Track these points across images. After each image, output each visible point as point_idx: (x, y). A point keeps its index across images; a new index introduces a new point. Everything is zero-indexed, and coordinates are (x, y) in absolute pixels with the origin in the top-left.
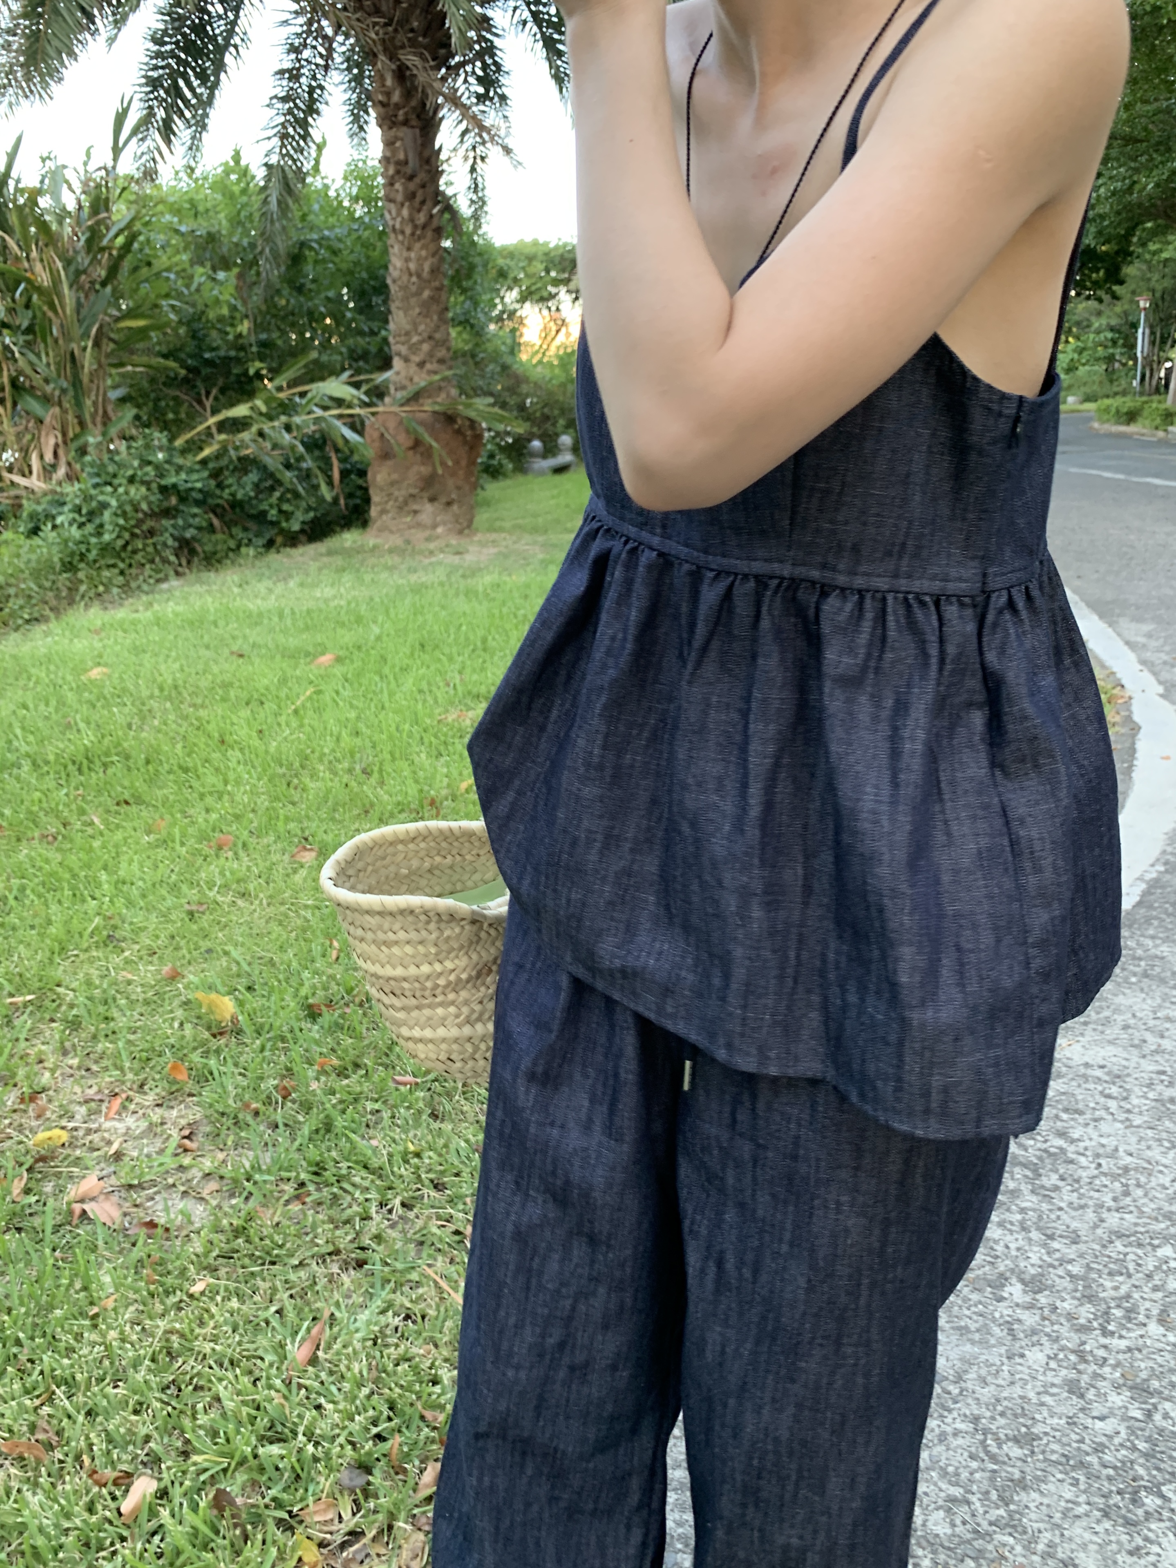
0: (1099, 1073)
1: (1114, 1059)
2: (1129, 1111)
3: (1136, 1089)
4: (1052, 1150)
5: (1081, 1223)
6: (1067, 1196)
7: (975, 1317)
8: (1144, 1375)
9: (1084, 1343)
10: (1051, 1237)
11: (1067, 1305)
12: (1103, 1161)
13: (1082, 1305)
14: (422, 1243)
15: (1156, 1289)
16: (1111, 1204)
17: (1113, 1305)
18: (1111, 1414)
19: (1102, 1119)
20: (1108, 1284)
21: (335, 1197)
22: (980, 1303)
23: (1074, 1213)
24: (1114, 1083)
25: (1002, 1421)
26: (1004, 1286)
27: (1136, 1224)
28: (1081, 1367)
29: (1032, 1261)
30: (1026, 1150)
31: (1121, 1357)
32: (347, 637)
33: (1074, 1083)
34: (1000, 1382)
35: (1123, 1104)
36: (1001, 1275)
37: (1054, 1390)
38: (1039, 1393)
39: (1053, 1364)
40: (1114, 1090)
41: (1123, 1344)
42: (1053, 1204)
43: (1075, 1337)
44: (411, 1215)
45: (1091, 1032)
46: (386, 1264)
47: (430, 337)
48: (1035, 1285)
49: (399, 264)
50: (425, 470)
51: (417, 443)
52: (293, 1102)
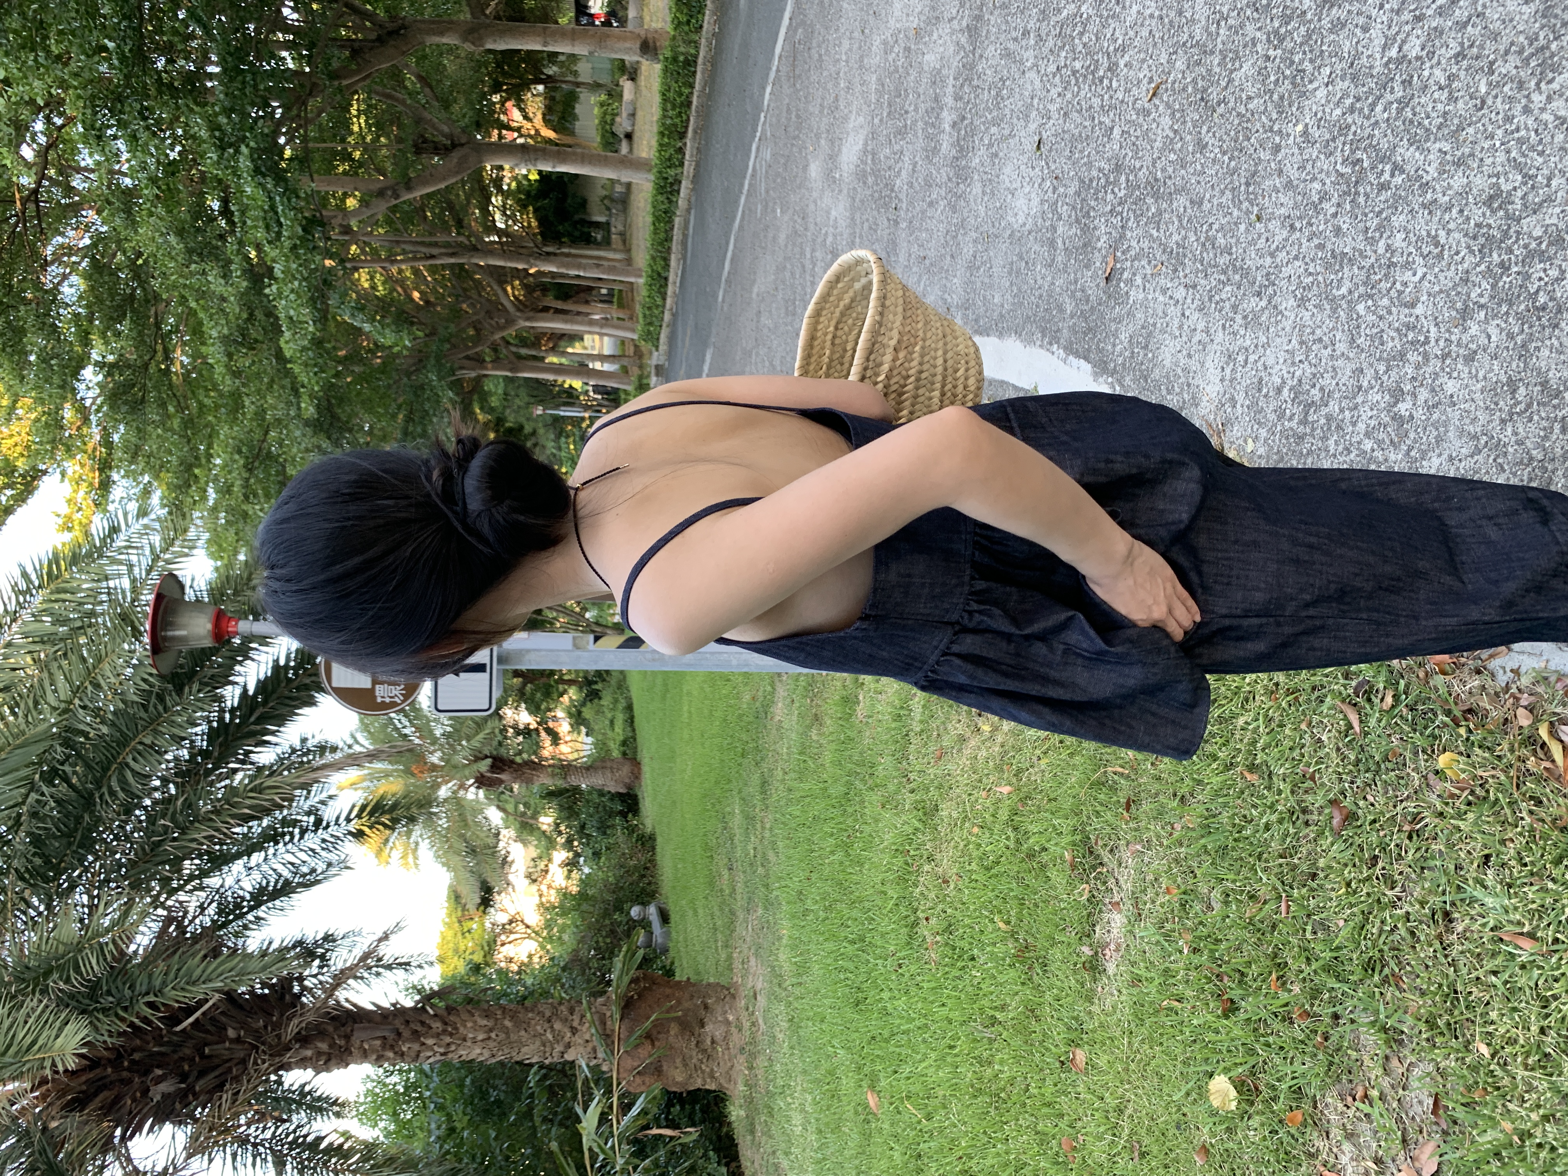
1: (1216, 362)
3: (1238, 343)
4: (1292, 396)
5: (1346, 369)
7: (1428, 433)
8: (1454, 313)
10: (1360, 388)
11: (1410, 370)
12: (1297, 360)
13: (1408, 361)
14: (1423, 868)
15: (1390, 313)
16: (1329, 349)
17: (1405, 340)
18: (1484, 331)
19: (1264, 364)
22: (1416, 431)
23: (1340, 375)
24: (1235, 359)
25: (1501, 403)
27: (1343, 331)
28: (1454, 355)
29: (1380, 398)
30: (1294, 414)
31: (1443, 330)
33: (1238, 387)
34: (1473, 408)
35: (1251, 351)
36: (1393, 419)
37: (1474, 371)
38: (1478, 381)
39: (1455, 374)
40: (1241, 358)
41: (1433, 329)
42: (1334, 390)
43: (1433, 362)
45: (1195, 382)
46: (1444, 893)
47: (549, 1021)
48: (1397, 395)
49: (478, 1051)
50: (674, 1029)
51: (649, 1036)
52: (1312, 1005)
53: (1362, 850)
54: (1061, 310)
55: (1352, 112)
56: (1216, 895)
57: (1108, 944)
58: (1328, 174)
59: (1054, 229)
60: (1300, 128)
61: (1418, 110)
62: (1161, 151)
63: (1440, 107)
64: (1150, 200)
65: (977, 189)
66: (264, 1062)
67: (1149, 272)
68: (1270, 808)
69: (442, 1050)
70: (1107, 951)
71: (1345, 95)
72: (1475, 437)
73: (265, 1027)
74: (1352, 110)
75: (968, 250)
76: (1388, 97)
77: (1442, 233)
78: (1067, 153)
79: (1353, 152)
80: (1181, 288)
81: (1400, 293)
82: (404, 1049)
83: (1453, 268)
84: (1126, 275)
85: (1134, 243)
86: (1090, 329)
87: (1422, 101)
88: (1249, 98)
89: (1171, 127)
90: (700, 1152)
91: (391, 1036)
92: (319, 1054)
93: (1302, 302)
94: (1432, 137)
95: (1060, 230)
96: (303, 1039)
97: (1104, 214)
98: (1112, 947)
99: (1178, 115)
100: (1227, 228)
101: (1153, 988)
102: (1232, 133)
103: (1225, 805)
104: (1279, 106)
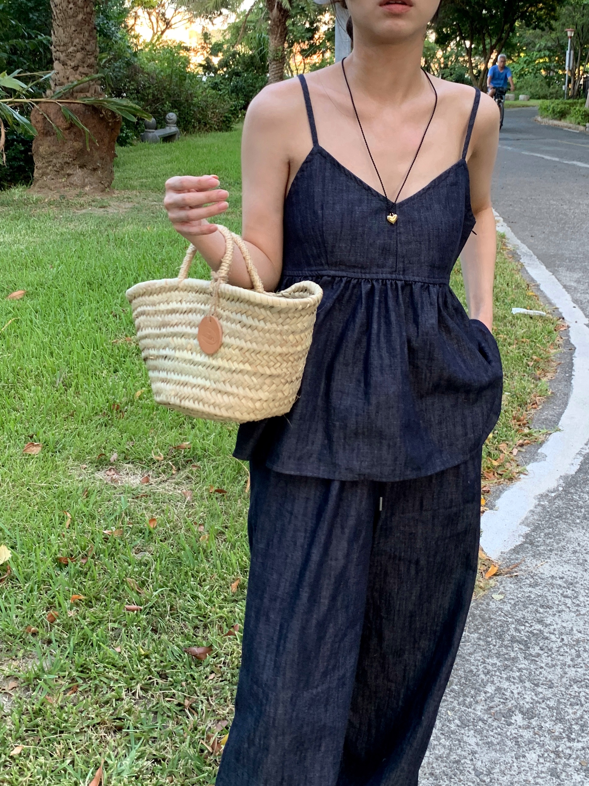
0: (560, 582)
1: (568, 573)
2: (578, 605)
3: (582, 591)
4: (535, 631)
5: (553, 676)
6: (545, 659)
7: (496, 736)
9: (558, 747)
11: (548, 725)
12: (564, 637)
13: (556, 724)
14: (157, 713)
16: (571, 663)
17: (573, 723)
19: (563, 611)
20: (570, 711)
22: (499, 727)
23: (549, 670)
24: (569, 588)
26: (511, 716)
27: (584, 674)
29: (527, 700)
30: (520, 633)
31: (579, 753)
32: (31, 276)
33: (546, 589)
34: (513, 772)
35: (574, 601)
36: (510, 710)
37: (543, 775)
38: (534, 778)
42: (537, 665)
43: (553, 743)
44: (148, 695)
45: (553, 556)
46: (136, 728)
50: (77, 145)
51: (72, 126)
52: (58, 625)
53: (173, 668)
56: (147, 556)
57: (118, 473)
68: (210, 600)
70: (113, 472)
72: (489, 773)
98: (115, 476)
101: (80, 506)
103: (215, 566)
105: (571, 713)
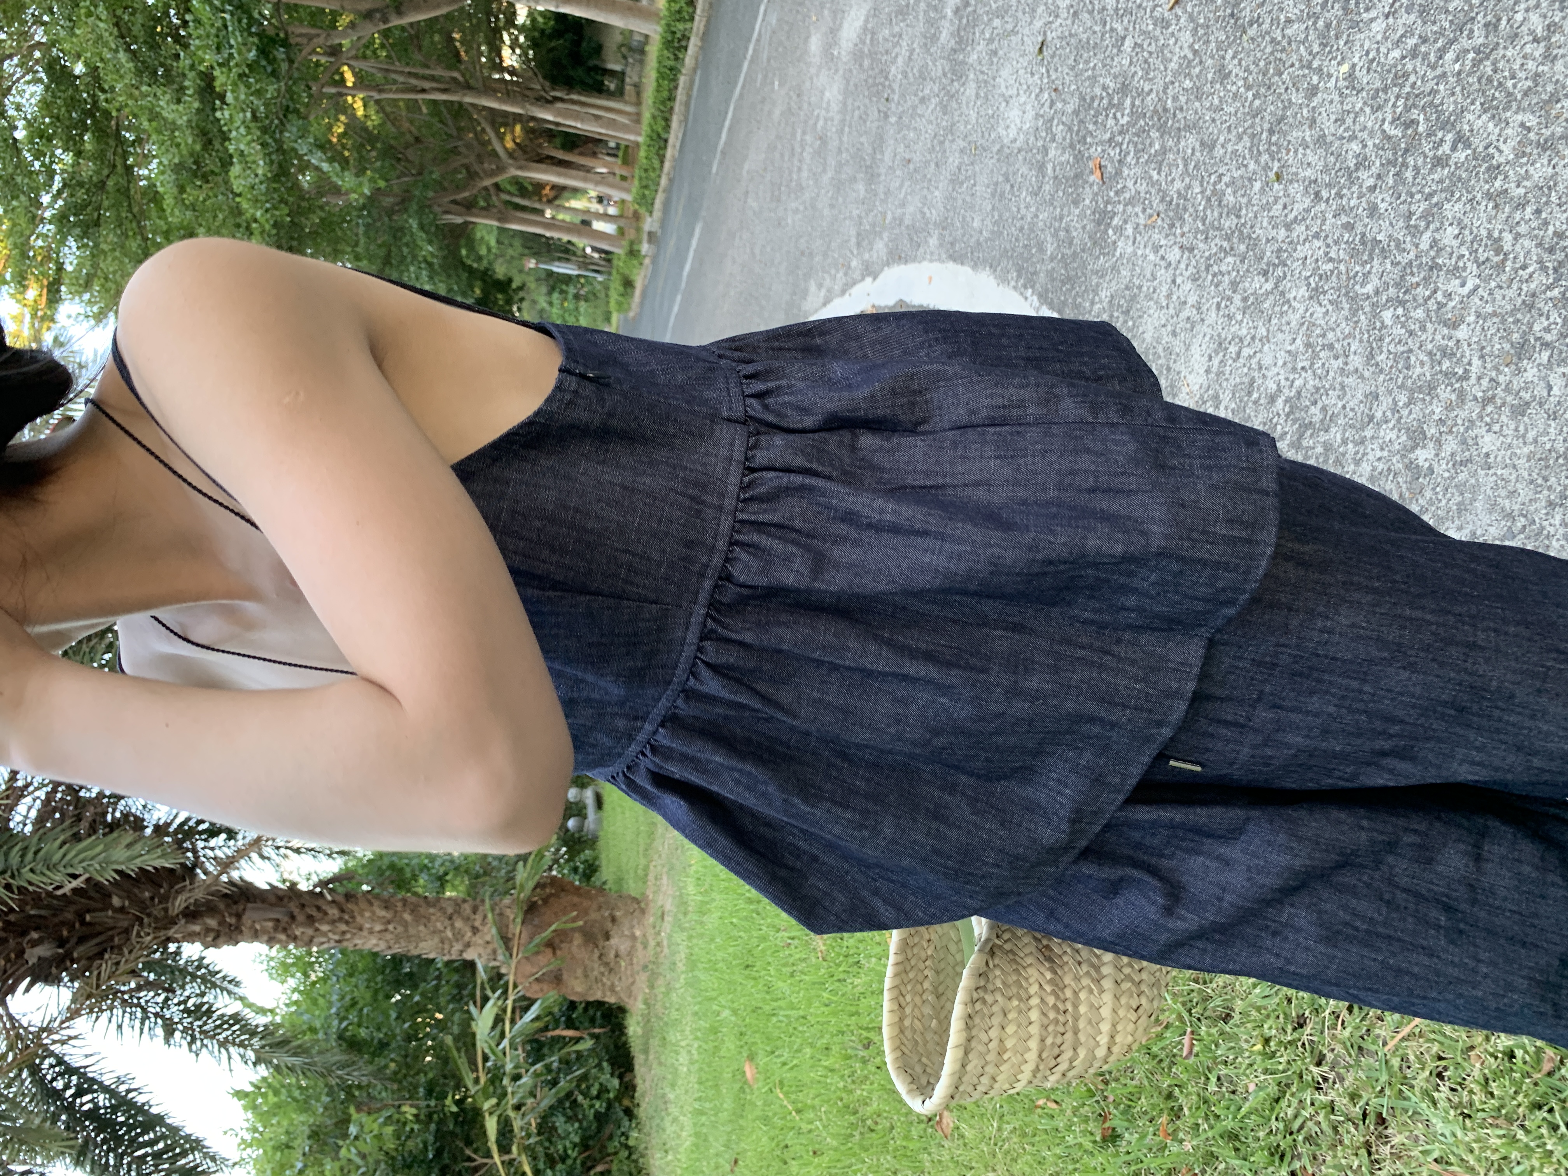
0: (1216, 361)
1: (1204, 347)
2: (1253, 339)
3: (1233, 329)
4: (1287, 409)
5: (1358, 391)
6: (1332, 400)
7: (1449, 496)
8: (1507, 346)
9: (1475, 398)
10: (1371, 418)
11: (1438, 410)
12: (1300, 365)
13: (1437, 396)
14: (1360, 1048)
15: (1423, 329)
16: (1340, 360)
17: (1438, 368)
18: (1545, 378)
19: (1259, 363)
20: (1418, 370)
21: (1307, 1139)
22: (1434, 489)
23: (1348, 396)
24: (1226, 349)
25: (1553, 480)
26: (1417, 466)
27: (1361, 341)
28: (1499, 402)
29: (1394, 437)
31: (1489, 366)
32: (730, 1045)
33: (1225, 384)
34: (1513, 478)
35: (1246, 343)
36: (1407, 467)
37: (1522, 428)
38: (1525, 443)
39: (1496, 428)
40: (1233, 349)
41: (1476, 362)
42: (1339, 414)
43: (1469, 405)
44: (1330, 1056)
45: (1177, 367)
46: (1382, 1093)
47: (450, 918)
48: (1417, 437)
49: (374, 941)
50: (578, 939)
51: (551, 945)
53: (1290, 1004)
54: (1041, 250)
55: (1414, 56)
58: (1372, 134)
59: (1045, 150)
60: (1345, 68)
61: (1500, 65)
62: (1176, 73)
63: (1531, 65)
64: (1154, 134)
65: (970, 90)
66: (148, 934)
67: (1142, 221)
69: (337, 937)
71: (1409, 32)
72: (1510, 516)
73: (152, 899)
74: (1414, 53)
75: (954, 160)
76: (1465, 43)
77: (1508, 237)
78: (1071, 62)
79: (1407, 109)
80: (1176, 249)
81: (1440, 305)
82: (298, 933)
83: (1515, 286)
84: (1116, 221)
85: (1130, 184)
86: (1069, 279)
87: (1509, 54)
88: (1289, 21)
89: (1191, 46)
90: (593, 1062)
91: (285, 919)
92: (208, 930)
93: (1316, 293)
94: (1514, 105)
95: (1052, 153)
96: (191, 914)
97: (1102, 143)
99: (1201, 32)
100: (1239, 183)
102: (1262, 63)
104: (1323, 36)
105: (1421, 370)
